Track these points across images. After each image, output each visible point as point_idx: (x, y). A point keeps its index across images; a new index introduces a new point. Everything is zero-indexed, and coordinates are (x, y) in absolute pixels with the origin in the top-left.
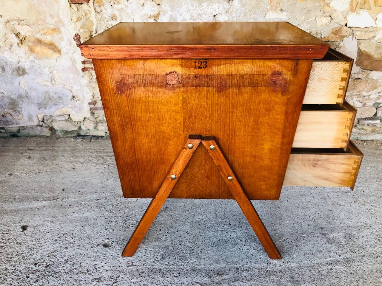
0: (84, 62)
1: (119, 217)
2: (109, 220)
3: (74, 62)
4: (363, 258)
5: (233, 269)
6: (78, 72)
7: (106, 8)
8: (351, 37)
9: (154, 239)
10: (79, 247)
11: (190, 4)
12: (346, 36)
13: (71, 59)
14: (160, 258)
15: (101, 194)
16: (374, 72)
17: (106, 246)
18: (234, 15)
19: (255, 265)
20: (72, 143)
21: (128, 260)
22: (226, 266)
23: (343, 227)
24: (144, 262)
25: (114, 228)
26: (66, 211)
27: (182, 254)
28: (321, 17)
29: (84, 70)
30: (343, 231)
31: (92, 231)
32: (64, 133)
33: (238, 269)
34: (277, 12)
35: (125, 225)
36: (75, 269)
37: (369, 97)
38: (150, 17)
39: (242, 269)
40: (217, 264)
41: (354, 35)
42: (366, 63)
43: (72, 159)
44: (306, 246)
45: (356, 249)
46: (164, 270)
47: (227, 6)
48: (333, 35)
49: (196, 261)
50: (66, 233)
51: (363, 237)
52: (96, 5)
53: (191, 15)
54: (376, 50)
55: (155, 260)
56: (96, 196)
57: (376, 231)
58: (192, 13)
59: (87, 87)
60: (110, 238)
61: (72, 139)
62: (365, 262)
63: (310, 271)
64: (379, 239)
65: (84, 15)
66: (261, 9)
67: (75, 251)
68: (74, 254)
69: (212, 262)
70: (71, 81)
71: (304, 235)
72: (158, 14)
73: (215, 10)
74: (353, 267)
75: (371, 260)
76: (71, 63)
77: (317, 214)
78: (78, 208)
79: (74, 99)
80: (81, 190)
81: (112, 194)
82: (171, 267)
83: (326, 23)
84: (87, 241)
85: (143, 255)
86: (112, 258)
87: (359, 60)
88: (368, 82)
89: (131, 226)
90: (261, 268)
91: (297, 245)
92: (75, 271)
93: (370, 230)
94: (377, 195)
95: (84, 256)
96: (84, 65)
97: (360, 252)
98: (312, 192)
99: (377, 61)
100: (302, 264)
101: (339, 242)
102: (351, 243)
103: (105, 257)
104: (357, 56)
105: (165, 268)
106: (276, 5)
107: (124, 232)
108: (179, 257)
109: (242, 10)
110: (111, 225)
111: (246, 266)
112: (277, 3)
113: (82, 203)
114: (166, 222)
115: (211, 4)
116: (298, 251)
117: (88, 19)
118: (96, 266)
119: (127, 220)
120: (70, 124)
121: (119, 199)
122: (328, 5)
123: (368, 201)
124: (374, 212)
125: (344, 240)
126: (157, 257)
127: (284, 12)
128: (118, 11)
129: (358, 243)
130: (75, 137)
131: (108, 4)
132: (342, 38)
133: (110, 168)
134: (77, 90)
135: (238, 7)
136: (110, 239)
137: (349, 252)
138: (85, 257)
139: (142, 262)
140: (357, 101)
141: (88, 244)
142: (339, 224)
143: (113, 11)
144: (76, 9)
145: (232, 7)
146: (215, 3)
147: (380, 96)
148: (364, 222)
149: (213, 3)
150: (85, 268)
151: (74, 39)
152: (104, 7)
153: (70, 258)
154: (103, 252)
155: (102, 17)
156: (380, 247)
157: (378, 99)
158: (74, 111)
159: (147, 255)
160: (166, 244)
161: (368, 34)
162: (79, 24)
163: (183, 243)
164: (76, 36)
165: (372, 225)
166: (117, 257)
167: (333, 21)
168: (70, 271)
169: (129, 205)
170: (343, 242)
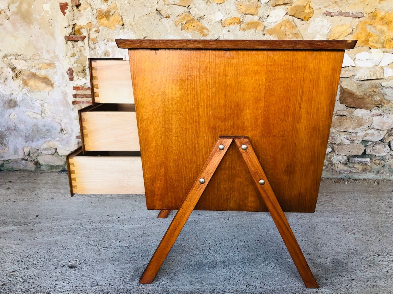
0: (75, 96)
1: (92, 241)
2: (80, 243)
3: (65, 95)
4: (352, 282)
5: (208, 291)
6: (68, 105)
7: (100, 45)
9: (126, 261)
10: (42, 268)
13: (62, 92)
14: (129, 279)
15: (76, 220)
16: (359, 109)
17: (71, 267)
19: (232, 286)
20: (56, 177)
21: (93, 281)
22: (201, 287)
23: (331, 253)
24: (111, 283)
25: (84, 250)
26: (35, 235)
29: (74, 103)
30: (331, 257)
31: (60, 253)
32: (49, 168)
33: (214, 290)
35: (96, 248)
36: (33, 288)
37: (356, 135)
39: (219, 291)
40: (191, 285)
42: (349, 100)
43: (53, 190)
44: (290, 270)
45: (344, 273)
46: (132, 290)
49: (169, 282)
50: (31, 255)
51: (352, 262)
52: (91, 42)
54: (358, 88)
55: (124, 280)
56: (71, 222)
57: (367, 257)
59: (76, 120)
60: (78, 259)
61: (57, 174)
62: (354, 286)
64: (370, 264)
65: (79, 51)
67: (37, 272)
68: (35, 274)
69: (186, 283)
70: (61, 114)
71: (288, 260)
74: (341, 291)
75: (361, 284)
76: (62, 96)
77: (304, 241)
78: (49, 233)
79: (62, 132)
80: (56, 216)
81: (88, 220)
84: (52, 262)
85: (111, 276)
86: (76, 278)
87: (342, 97)
88: (353, 119)
89: (103, 249)
90: (239, 290)
91: (281, 268)
92: (33, 290)
93: (360, 256)
94: (369, 225)
95: (45, 276)
96: (75, 98)
97: (349, 276)
98: (300, 222)
99: (359, 98)
100: (285, 286)
101: (326, 266)
102: (340, 268)
103: (69, 278)
104: (339, 94)
105: (133, 288)
107: (95, 255)
110: (81, 247)
111: (223, 287)
113: (55, 228)
114: (141, 246)
116: (281, 274)
117: (82, 55)
118: (56, 286)
119: (99, 243)
120: (56, 158)
123: (359, 231)
124: (365, 241)
125: (332, 265)
126: (126, 277)
128: (111, 48)
129: (346, 268)
130: (60, 171)
131: (102, 42)
133: (90, 198)
134: (67, 123)
136: (78, 261)
137: (337, 276)
138: (47, 277)
139: (108, 283)
140: (344, 138)
141: (52, 265)
142: (327, 250)
143: (106, 48)
144: (72, 46)
147: (367, 133)
148: (355, 249)
150: (44, 288)
151: (67, 73)
152: (98, 44)
153: (29, 277)
154: (68, 273)
155: (95, 54)
156: (370, 272)
157: (366, 136)
158: (61, 144)
159: (115, 276)
161: (348, 73)
162: (73, 60)
164: (69, 70)
165: (363, 252)
166: (82, 278)
168: (27, 290)
169: (105, 230)
170: (330, 267)
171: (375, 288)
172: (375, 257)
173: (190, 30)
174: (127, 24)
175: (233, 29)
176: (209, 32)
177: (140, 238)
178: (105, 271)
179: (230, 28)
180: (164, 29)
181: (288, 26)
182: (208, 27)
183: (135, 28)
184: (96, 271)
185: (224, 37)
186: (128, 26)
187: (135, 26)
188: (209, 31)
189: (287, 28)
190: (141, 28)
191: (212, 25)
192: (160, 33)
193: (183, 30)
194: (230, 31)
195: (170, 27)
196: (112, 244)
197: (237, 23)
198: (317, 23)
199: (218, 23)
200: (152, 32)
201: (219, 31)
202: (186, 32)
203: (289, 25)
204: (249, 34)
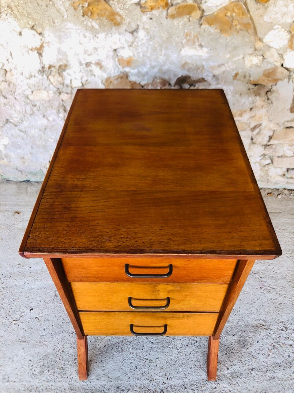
4: (252, 372)
5: (112, 388)
8: (286, 80)
9: (36, 344)
11: (81, 34)
12: (281, 79)
14: (39, 371)
18: (140, 51)
19: (137, 381)
21: (4, 374)
22: (107, 383)
23: (240, 326)
24: (21, 377)
27: (63, 366)
28: (250, 56)
30: (238, 333)
33: (118, 388)
34: (196, 48)
35: (7, 322)
38: (32, 50)
39: (123, 388)
40: (98, 381)
41: (291, 78)
44: (195, 355)
45: (247, 359)
46: (41, 388)
47: (130, 38)
48: (264, 78)
51: (258, 342)
53: (85, 50)
55: (33, 373)
57: (274, 333)
58: (85, 47)
62: (252, 379)
63: (193, 390)
64: (274, 344)
66: (174, 44)
72: (42, 46)
73: (115, 43)
74: (239, 386)
75: (259, 376)
82: (48, 384)
83: (257, 64)
85: (21, 367)
89: (14, 322)
91: (186, 352)
93: (267, 331)
97: (250, 364)
100: (187, 380)
101: (231, 348)
102: (244, 350)
104: (292, 102)
105: (42, 385)
106: (194, 40)
108: (59, 370)
109: (149, 45)
111: (128, 383)
112: (195, 37)
114: (52, 318)
115: (110, 35)
119: (10, 314)
121: (5, 281)
122: (261, 40)
123: (275, 287)
124: (277, 305)
126: (36, 369)
127: (204, 48)
129: (251, 351)
132: (276, 81)
135: (145, 40)
137: (239, 364)
139: (18, 377)
140: (288, 149)
142: (237, 321)
145: (137, 40)
146: (115, 34)
148: (264, 319)
149: (111, 34)
156: (273, 358)
159: (25, 367)
160: (49, 351)
163: (66, 350)
165: (272, 324)
167: (266, 60)
169: (15, 290)
170: (235, 348)
171: (272, 382)
172: (282, 331)
173: (96, 16)
174: (3, 5)
175: (157, 15)
176: (123, 20)
177: (52, 304)
178: (15, 359)
179: (152, 13)
180: (58, 14)
181: (237, 11)
182: (121, 12)
183: (16, 12)
184: (7, 359)
185: (144, 27)
186: (5, 9)
187: (16, 9)
188: (122, 18)
189: (234, 14)
190: (25, 12)
191: (126, 9)
192: (53, 19)
193: (86, 16)
194: (154, 19)
195: (67, 11)
196: (23, 314)
197: (163, 7)
198: (279, 8)
199: (135, 6)
200: (41, 19)
201: (137, 19)
202: (90, 20)
203: (238, 9)
204: (180, 24)
